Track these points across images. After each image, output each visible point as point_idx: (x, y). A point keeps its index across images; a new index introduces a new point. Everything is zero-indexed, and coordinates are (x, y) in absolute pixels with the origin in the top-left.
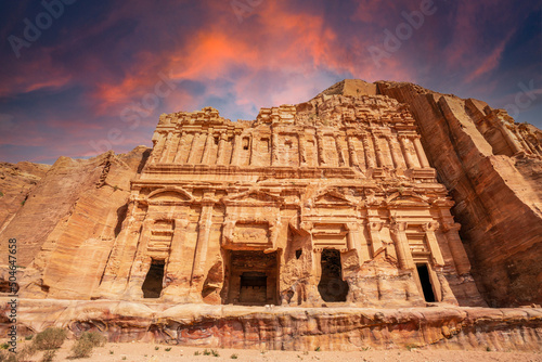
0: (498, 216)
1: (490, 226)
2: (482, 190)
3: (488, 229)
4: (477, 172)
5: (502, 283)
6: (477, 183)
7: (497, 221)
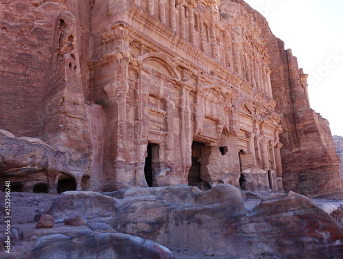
0: (304, 146)
1: (297, 149)
2: (300, 128)
3: (294, 151)
4: (302, 115)
5: (294, 182)
6: (299, 122)
7: (302, 148)
